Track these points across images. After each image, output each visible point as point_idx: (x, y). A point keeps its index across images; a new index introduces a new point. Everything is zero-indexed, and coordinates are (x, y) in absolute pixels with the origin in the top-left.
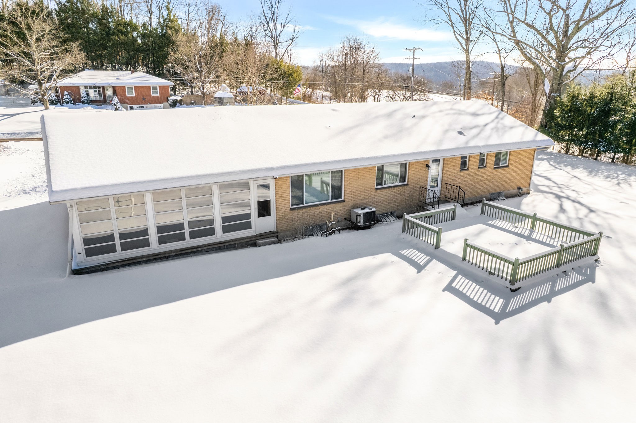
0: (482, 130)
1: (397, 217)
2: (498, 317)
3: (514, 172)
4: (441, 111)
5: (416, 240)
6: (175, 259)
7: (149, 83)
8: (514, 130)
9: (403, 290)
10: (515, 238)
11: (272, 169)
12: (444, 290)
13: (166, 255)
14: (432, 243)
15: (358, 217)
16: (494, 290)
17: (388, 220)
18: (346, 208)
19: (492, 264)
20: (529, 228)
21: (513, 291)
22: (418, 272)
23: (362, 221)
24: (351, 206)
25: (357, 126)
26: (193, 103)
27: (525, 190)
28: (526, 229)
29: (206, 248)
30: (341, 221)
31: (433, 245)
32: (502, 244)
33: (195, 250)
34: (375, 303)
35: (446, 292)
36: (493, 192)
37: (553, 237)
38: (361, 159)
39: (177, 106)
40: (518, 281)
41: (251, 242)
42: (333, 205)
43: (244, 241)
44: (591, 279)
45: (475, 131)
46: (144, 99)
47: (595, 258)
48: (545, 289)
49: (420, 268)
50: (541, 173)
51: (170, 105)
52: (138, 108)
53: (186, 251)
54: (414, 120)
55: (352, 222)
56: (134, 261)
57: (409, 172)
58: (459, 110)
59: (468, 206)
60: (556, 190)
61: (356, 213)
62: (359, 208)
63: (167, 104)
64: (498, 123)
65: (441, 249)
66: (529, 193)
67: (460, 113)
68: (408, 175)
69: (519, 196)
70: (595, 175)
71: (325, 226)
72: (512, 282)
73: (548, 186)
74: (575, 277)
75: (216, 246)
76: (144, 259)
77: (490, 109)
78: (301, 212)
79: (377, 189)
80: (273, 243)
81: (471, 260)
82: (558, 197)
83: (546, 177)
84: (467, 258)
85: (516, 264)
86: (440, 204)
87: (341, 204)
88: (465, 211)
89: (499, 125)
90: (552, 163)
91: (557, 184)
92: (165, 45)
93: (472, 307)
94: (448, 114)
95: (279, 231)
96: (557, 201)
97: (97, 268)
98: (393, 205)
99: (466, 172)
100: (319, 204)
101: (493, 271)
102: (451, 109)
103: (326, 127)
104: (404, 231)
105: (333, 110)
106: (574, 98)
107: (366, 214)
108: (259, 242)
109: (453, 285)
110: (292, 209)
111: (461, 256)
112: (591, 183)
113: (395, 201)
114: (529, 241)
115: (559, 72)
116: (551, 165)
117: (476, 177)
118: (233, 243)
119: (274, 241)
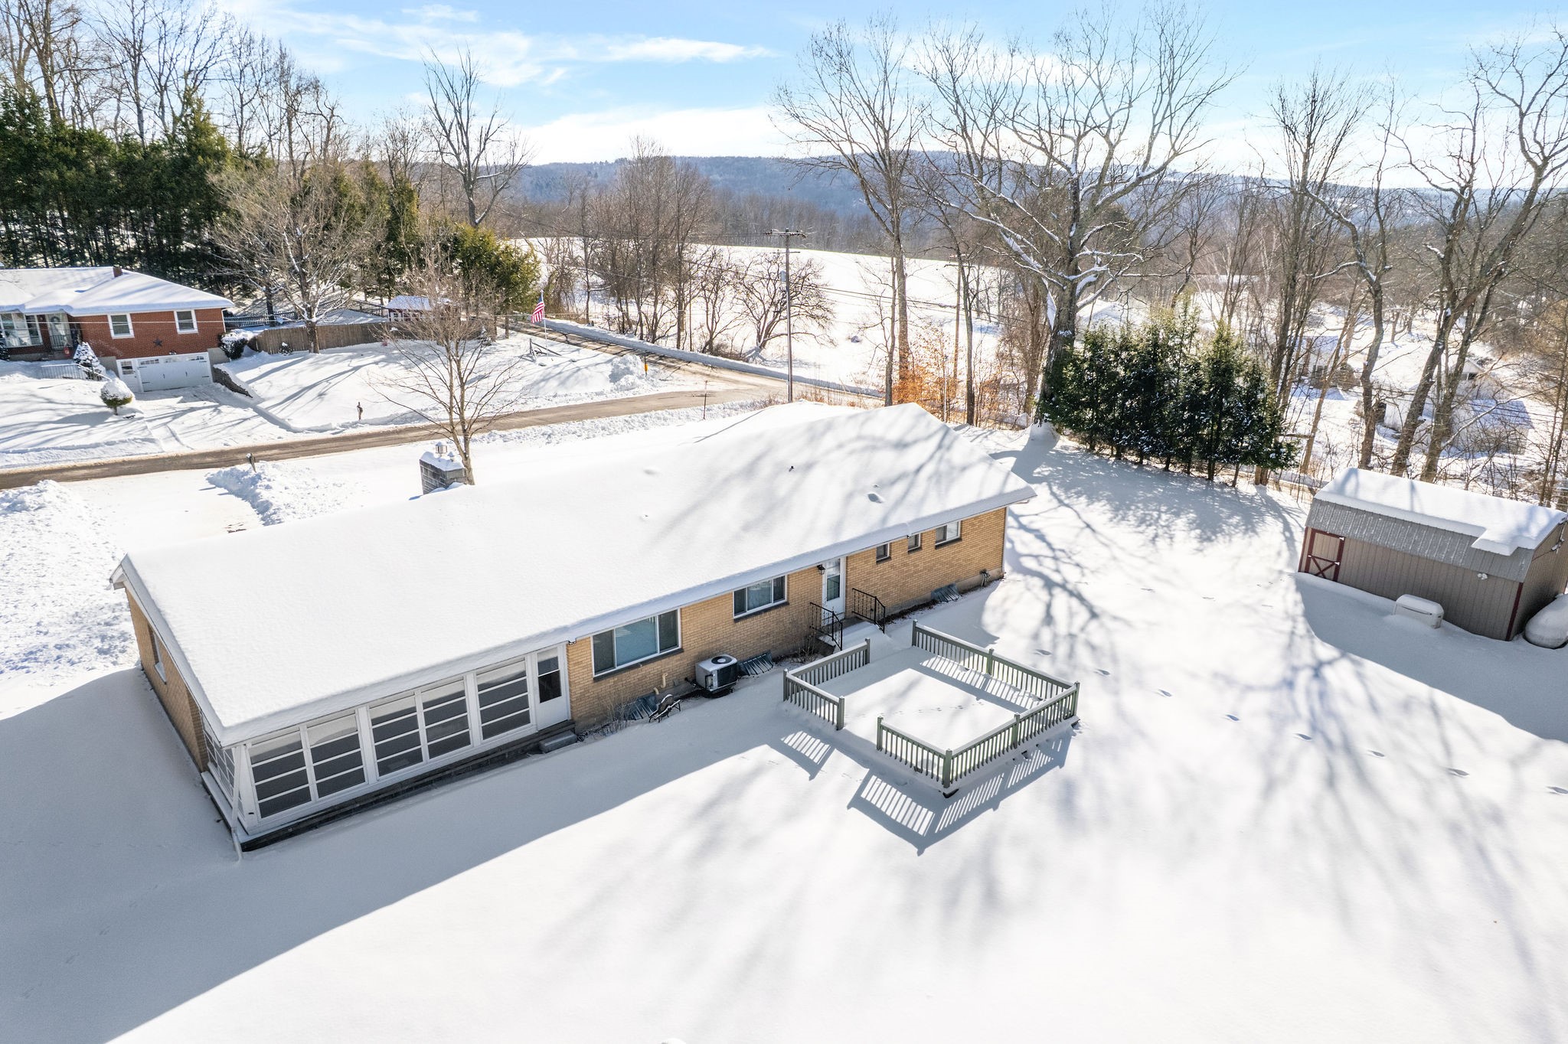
0: (911, 485)
1: (774, 660)
2: (921, 843)
3: (971, 547)
4: (840, 446)
5: (806, 715)
6: (408, 797)
7: (169, 304)
8: (968, 473)
9: (791, 815)
10: (960, 695)
11: (565, 629)
12: (849, 807)
13: (392, 793)
14: (831, 719)
15: (709, 678)
16: (920, 796)
17: (758, 671)
18: (686, 662)
19: (916, 756)
20: (984, 672)
21: (947, 796)
22: (811, 778)
23: (716, 683)
24: (695, 657)
25: (695, 507)
26: (285, 348)
27: (993, 573)
28: (980, 674)
29: (458, 769)
30: (680, 683)
31: (833, 723)
32: (939, 710)
33: (440, 775)
34: (751, 843)
35: (853, 809)
36: (937, 587)
37: (1019, 687)
38: (709, 585)
39: (243, 354)
40: (954, 781)
41: (531, 746)
42: (663, 661)
43: (519, 746)
44: (1059, 760)
45: (899, 489)
46: (159, 343)
47: (1072, 721)
48: (994, 786)
49: (813, 768)
50: (1032, 522)
51: (227, 353)
52: (142, 364)
53: (426, 780)
54: (793, 477)
55: (698, 685)
56: (342, 811)
57: (788, 583)
58: (874, 439)
59: (894, 621)
60: (1048, 567)
61: (705, 671)
62: (709, 658)
63: (218, 351)
64: (941, 459)
65: (846, 731)
66: (1001, 578)
67: (875, 445)
68: (788, 588)
69: (984, 586)
70: (1123, 519)
71: (653, 698)
72: (946, 782)
73: (1036, 557)
74: (1040, 759)
75: (474, 763)
76: (358, 805)
77: (929, 424)
78: (611, 681)
79: (736, 621)
80: (569, 742)
81: (889, 749)
82: (1049, 584)
83: (1037, 531)
84: (884, 746)
85: (948, 757)
86: (846, 627)
87: (678, 657)
88: (888, 638)
89: (943, 467)
90: (1055, 488)
91: (1053, 550)
92: (191, 192)
93: (888, 829)
94: (852, 452)
95: (576, 719)
96: (1044, 596)
97: (281, 834)
98: (765, 641)
99: (886, 564)
100: (641, 663)
101: (919, 767)
102: (859, 438)
103: (641, 518)
104: (786, 697)
105: (648, 472)
106: (1095, 343)
107: (720, 672)
108: (546, 745)
109: (863, 795)
110: (596, 680)
111: (875, 742)
112: (1111, 540)
113: (768, 635)
114: (981, 700)
115: (1067, 292)
116: (1053, 493)
117: (905, 569)
118: (500, 753)
119: (571, 739)
